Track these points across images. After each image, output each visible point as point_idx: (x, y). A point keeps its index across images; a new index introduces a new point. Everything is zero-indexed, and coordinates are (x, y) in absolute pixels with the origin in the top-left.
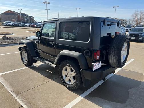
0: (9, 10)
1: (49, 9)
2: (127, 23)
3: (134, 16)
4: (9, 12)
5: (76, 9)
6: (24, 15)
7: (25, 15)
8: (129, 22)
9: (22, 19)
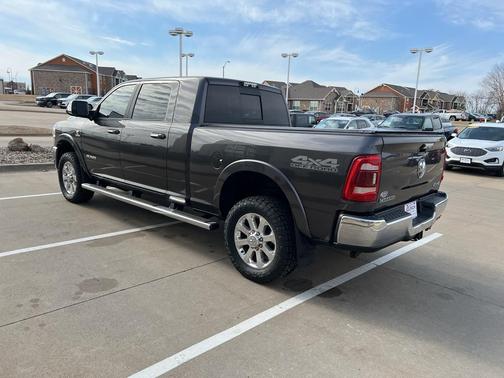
0: (63, 56)
1: (191, 55)
3: (490, 84)
4: (64, 60)
5: (285, 56)
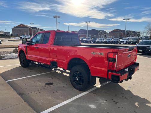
0: (21, 24)
1: (59, 23)
2: (141, 35)
3: (147, 28)
5: (86, 22)
6: (35, 28)
7: (37, 28)
8: (143, 34)
9: (33, 32)
